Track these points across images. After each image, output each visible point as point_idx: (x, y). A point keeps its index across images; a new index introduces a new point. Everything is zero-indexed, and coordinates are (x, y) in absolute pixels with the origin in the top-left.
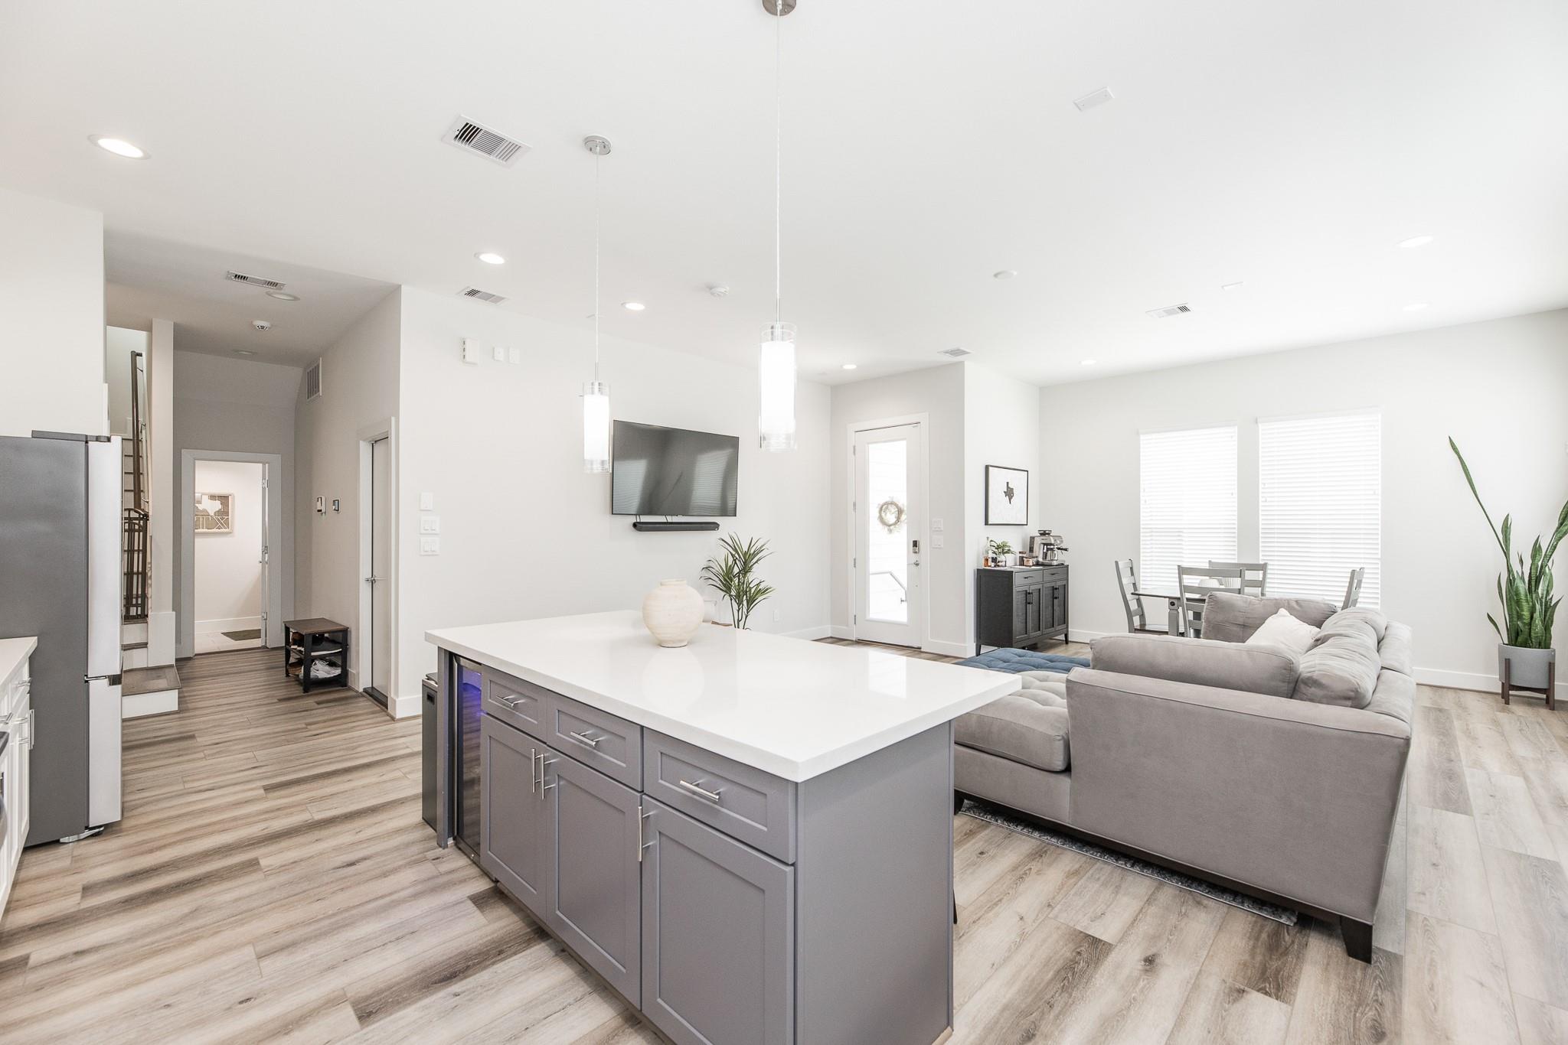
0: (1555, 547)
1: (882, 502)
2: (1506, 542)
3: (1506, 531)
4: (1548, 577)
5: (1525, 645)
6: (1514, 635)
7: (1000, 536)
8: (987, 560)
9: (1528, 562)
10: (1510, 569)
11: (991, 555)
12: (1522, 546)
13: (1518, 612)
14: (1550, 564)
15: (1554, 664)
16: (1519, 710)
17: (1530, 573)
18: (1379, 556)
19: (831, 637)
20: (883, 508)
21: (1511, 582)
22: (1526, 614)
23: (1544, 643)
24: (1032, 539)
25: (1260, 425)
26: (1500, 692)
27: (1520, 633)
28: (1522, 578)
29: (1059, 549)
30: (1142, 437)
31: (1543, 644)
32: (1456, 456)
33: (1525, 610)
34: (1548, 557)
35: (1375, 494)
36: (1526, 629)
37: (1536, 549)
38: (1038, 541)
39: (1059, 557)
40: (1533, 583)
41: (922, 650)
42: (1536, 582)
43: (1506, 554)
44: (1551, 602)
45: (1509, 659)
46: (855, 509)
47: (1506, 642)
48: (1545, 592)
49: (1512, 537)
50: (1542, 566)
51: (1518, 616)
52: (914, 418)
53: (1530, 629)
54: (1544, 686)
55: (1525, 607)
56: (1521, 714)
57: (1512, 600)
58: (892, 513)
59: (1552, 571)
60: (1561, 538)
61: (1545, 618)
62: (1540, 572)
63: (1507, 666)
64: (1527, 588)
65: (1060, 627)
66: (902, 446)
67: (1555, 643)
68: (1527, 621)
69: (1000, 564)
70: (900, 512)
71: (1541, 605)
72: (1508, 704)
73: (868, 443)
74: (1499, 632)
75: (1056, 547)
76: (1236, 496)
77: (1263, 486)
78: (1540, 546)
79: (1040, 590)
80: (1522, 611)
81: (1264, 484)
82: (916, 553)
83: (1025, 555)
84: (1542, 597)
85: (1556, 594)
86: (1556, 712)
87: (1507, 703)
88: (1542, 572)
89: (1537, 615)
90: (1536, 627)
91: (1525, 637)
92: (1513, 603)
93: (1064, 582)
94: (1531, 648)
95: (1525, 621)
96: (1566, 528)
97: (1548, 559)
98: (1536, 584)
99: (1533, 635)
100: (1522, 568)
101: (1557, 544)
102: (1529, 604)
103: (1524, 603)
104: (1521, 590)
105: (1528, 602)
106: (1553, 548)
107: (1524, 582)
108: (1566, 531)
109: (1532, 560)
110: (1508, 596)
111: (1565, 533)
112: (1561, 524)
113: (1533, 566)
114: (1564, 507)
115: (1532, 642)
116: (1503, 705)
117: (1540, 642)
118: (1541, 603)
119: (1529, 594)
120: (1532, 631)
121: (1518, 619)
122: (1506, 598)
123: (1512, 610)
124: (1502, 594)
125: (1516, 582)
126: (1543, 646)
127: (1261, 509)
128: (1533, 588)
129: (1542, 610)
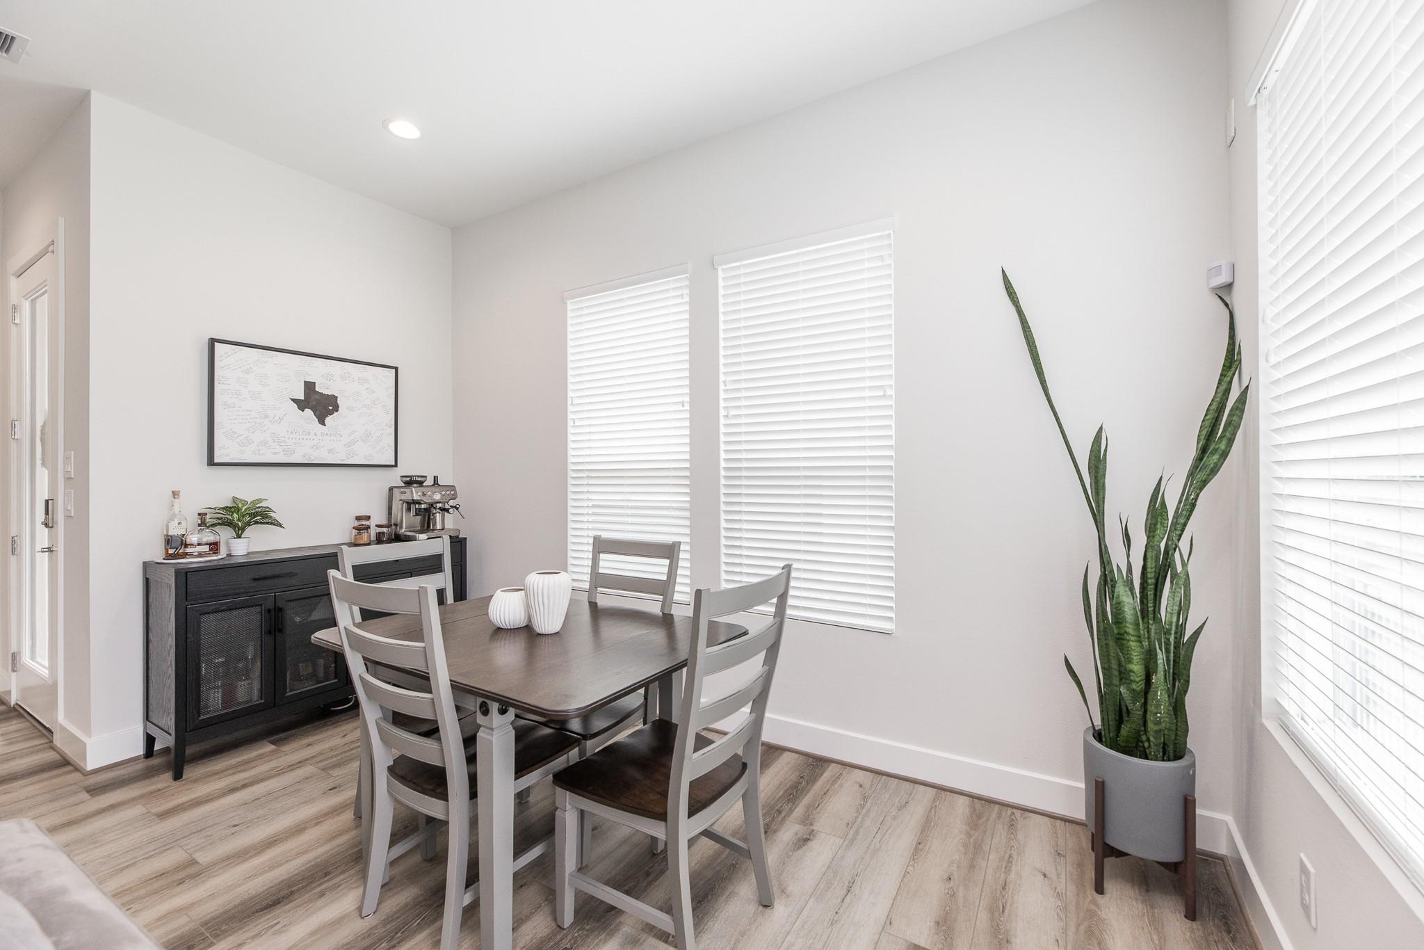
0: (1193, 505)
2: (1098, 489)
3: (1097, 467)
4: (1180, 577)
5: (1135, 749)
6: (1112, 718)
7: (247, 489)
9: (1140, 540)
10: (1105, 557)
12: (1128, 501)
13: (1120, 665)
14: (1184, 544)
15: (1194, 800)
17: (1144, 568)
21: (1107, 581)
22: (1137, 668)
23: (1174, 749)
24: (390, 491)
25: (719, 269)
27: (1125, 718)
28: (1129, 583)
30: (569, 306)
31: (1171, 749)
32: (1014, 310)
33: (1135, 661)
34: (1180, 526)
36: (1136, 707)
37: (1156, 509)
39: (442, 525)
40: (1150, 594)
42: (1155, 588)
43: (1098, 519)
45: (1104, 781)
47: (1097, 734)
48: (1174, 610)
49: (1109, 480)
50: (1166, 552)
51: (1120, 672)
53: (1145, 707)
54: (1172, 854)
55: (1136, 651)
57: (1109, 630)
59: (1190, 568)
60: (1204, 483)
61: (1174, 685)
62: (1165, 564)
63: (1098, 796)
64: (1138, 608)
67: (1193, 748)
68: (1139, 686)
71: (1168, 651)
72: (1102, 893)
74: (1086, 704)
75: (437, 505)
76: (688, 407)
77: (725, 388)
78: (1163, 504)
80: (1130, 661)
81: (726, 383)
83: (364, 523)
87: (1101, 886)
88: (1168, 565)
89: (1158, 676)
90: (1158, 706)
91: (1134, 726)
92: (1111, 643)
94: (1147, 758)
95: (1134, 686)
96: (1216, 457)
97: (1179, 532)
98: (1155, 595)
99: (1151, 726)
100: (1128, 555)
101: (1196, 499)
102: (1142, 646)
103: (1132, 644)
104: (1126, 609)
105: (1141, 642)
106: (1188, 506)
107: (1132, 590)
108: (1216, 464)
109: (1148, 537)
110: (1101, 624)
111: (1214, 471)
112: (1203, 451)
113: (1150, 550)
114: (1208, 410)
115: (1148, 740)
116: (1090, 892)
117: (1164, 744)
118: (1168, 644)
119: (1143, 618)
120: (1150, 717)
121: (1121, 679)
122: (1098, 627)
123: (1108, 655)
124: (1090, 616)
125: (1117, 590)
126: (1172, 754)
127: (722, 430)
128: (1150, 605)
129: (1169, 668)
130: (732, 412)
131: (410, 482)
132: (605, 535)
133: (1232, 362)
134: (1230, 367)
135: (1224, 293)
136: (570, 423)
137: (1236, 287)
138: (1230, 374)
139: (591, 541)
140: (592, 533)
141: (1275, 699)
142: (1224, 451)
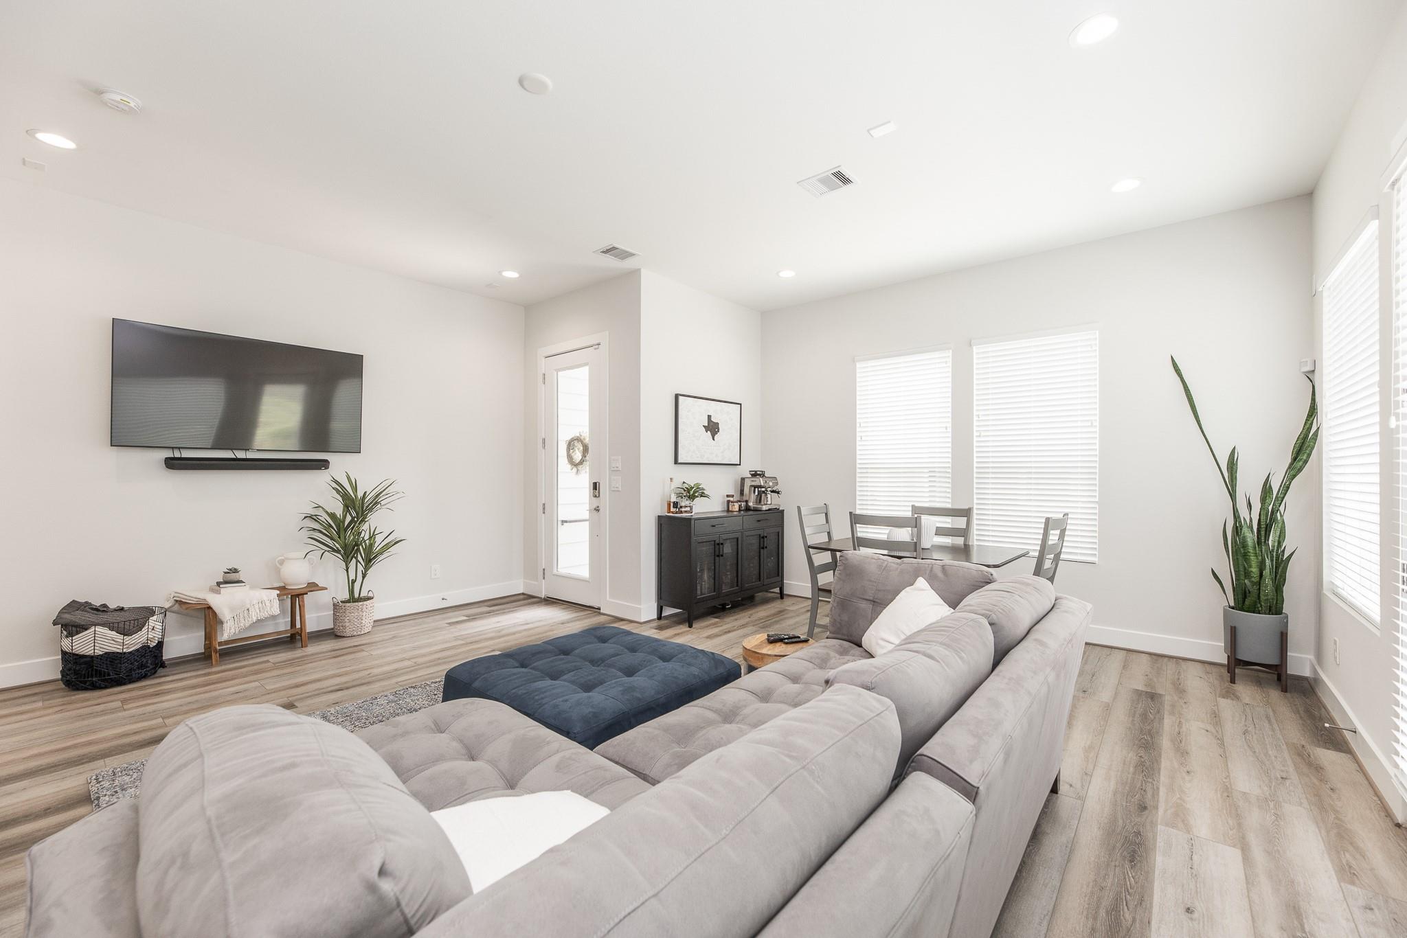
0: (1288, 488)
1: (569, 438)
2: (1232, 481)
3: (1232, 468)
4: (1280, 525)
5: (1253, 609)
6: (1240, 596)
7: (692, 477)
8: (669, 505)
9: (1257, 506)
10: (1236, 514)
11: (674, 499)
12: (1250, 486)
13: (1245, 569)
14: (1282, 508)
15: (1287, 634)
16: (1245, 691)
17: (1259, 520)
18: (1097, 500)
19: (523, 594)
20: (570, 445)
21: (1237, 530)
22: (1255, 570)
23: (1275, 608)
24: (743, 479)
25: (974, 348)
26: (1226, 663)
27: (1248, 595)
28: (1251, 527)
29: (773, 492)
30: (858, 365)
31: (1273, 609)
32: (1179, 378)
33: (1254, 566)
34: (1280, 499)
35: (1092, 426)
36: (1254, 589)
37: (1266, 490)
38: (748, 483)
39: (771, 501)
40: (1263, 533)
41: (601, 611)
42: (1266, 531)
43: (1233, 495)
44: (1283, 556)
45: (1235, 627)
46: (544, 447)
47: (1232, 604)
48: (1276, 544)
49: (1239, 475)
50: (1272, 512)
51: (1245, 573)
52: (592, 340)
53: (1259, 589)
54: (1274, 661)
55: (1254, 561)
56: (1247, 700)
57: (1238, 551)
58: (580, 450)
59: (1285, 518)
60: (1294, 476)
61: (1276, 576)
62: (1271, 519)
63: (1233, 636)
64: (1256, 540)
65: (773, 580)
66: (584, 372)
67: (1286, 609)
68: (1255, 579)
69: (683, 509)
70: (586, 449)
71: (1272, 561)
72: (1234, 683)
73: (558, 370)
74: (1225, 594)
75: (769, 489)
76: (950, 430)
77: (977, 419)
78: (1270, 486)
79: (737, 539)
80: (1251, 567)
81: (978, 416)
82: (596, 496)
83: (731, 499)
84: (1273, 550)
85: (1289, 545)
86: (1288, 695)
87: (1233, 681)
88: (1273, 519)
89: (1266, 572)
90: (1266, 586)
91: (1253, 599)
92: (1240, 558)
93: (777, 530)
94: (1260, 613)
95: (1253, 579)
96: (1301, 463)
97: (1279, 502)
98: (1266, 534)
99: (1263, 598)
100: (1250, 514)
101: (1290, 484)
102: (1258, 559)
103: (1252, 558)
104: (1249, 540)
105: (1257, 556)
106: (1285, 488)
107: (1252, 531)
108: (1301, 467)
109: (1262, 504)
110: (1234, 548)
111: (1300, 470)
112: (1294, 459)
113: (1262, 511)
114: (1298, 438)
115: (1261, 606)
116: (1227, 684)
117: (1270, 606)
118: (1272, 557)
119: (1258, 545)
120: (1262, 593)
121: (1245, 576)
122: (1232, 550)
123: (1238, 564)
124: (1228, 545)
125: (1243, 530)
126: (1274, 612)
127: (975, 444)
128: (1263, 538)
129: (1273, 567)
130: (983, 434)
131: (755, 474)
132: (917, 504)
133: (1313, 411)
134: (1312, 416)
135: (1310, 376)
136: (858, 439)
137: (1316, 371)
138: (1311, 419)
139: (910, 509)
140: (911, 504)
141: (1331, 582)
142: (1305, 460)
